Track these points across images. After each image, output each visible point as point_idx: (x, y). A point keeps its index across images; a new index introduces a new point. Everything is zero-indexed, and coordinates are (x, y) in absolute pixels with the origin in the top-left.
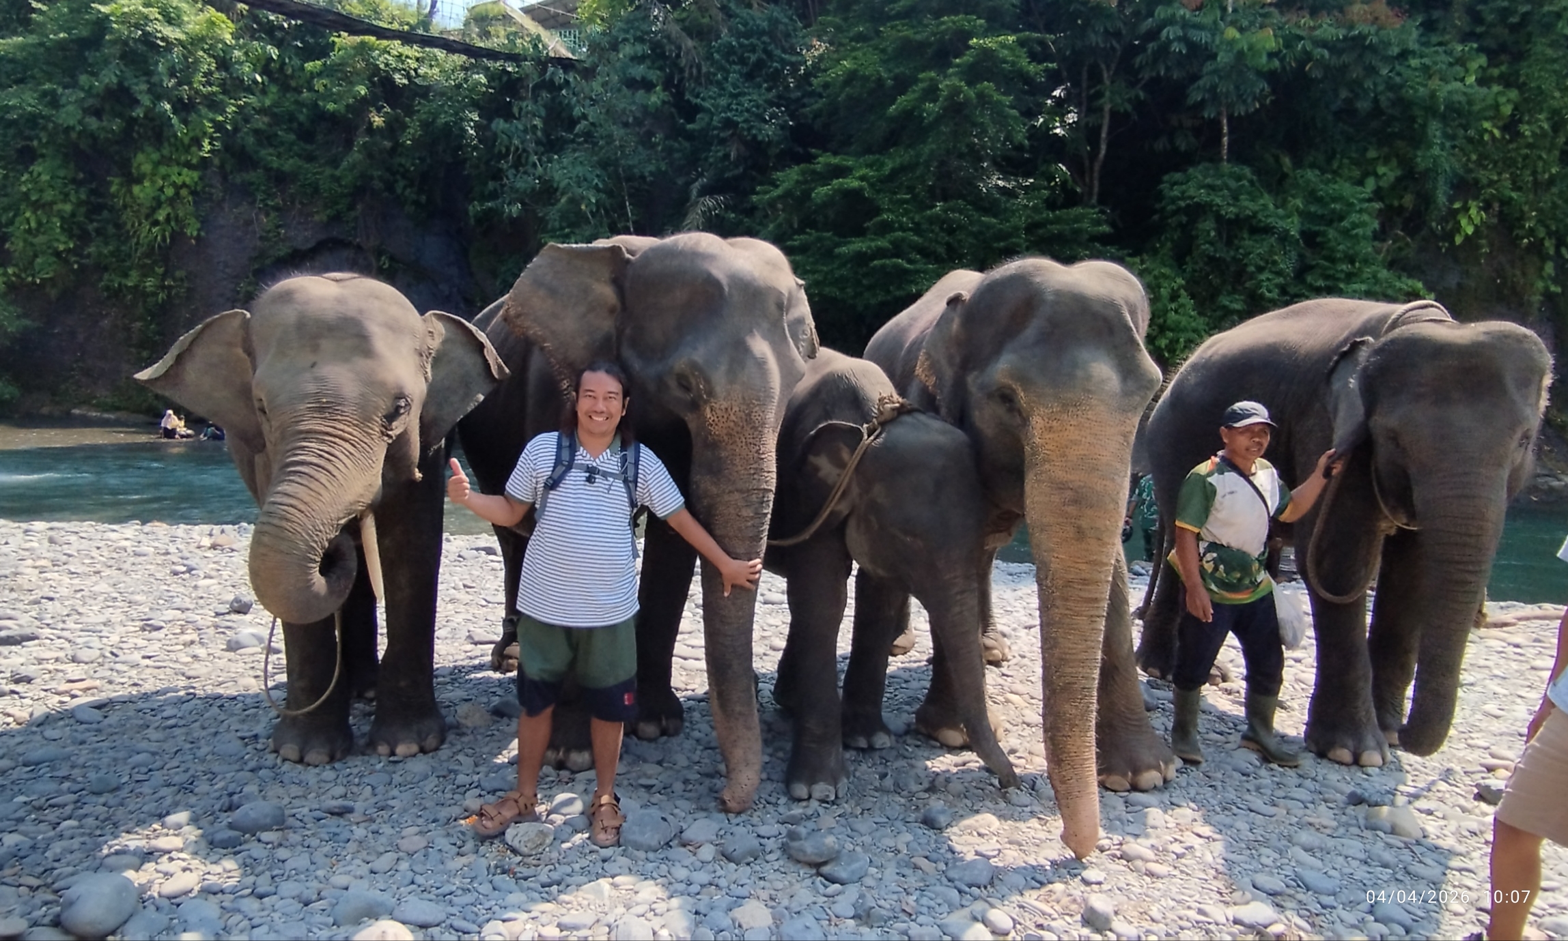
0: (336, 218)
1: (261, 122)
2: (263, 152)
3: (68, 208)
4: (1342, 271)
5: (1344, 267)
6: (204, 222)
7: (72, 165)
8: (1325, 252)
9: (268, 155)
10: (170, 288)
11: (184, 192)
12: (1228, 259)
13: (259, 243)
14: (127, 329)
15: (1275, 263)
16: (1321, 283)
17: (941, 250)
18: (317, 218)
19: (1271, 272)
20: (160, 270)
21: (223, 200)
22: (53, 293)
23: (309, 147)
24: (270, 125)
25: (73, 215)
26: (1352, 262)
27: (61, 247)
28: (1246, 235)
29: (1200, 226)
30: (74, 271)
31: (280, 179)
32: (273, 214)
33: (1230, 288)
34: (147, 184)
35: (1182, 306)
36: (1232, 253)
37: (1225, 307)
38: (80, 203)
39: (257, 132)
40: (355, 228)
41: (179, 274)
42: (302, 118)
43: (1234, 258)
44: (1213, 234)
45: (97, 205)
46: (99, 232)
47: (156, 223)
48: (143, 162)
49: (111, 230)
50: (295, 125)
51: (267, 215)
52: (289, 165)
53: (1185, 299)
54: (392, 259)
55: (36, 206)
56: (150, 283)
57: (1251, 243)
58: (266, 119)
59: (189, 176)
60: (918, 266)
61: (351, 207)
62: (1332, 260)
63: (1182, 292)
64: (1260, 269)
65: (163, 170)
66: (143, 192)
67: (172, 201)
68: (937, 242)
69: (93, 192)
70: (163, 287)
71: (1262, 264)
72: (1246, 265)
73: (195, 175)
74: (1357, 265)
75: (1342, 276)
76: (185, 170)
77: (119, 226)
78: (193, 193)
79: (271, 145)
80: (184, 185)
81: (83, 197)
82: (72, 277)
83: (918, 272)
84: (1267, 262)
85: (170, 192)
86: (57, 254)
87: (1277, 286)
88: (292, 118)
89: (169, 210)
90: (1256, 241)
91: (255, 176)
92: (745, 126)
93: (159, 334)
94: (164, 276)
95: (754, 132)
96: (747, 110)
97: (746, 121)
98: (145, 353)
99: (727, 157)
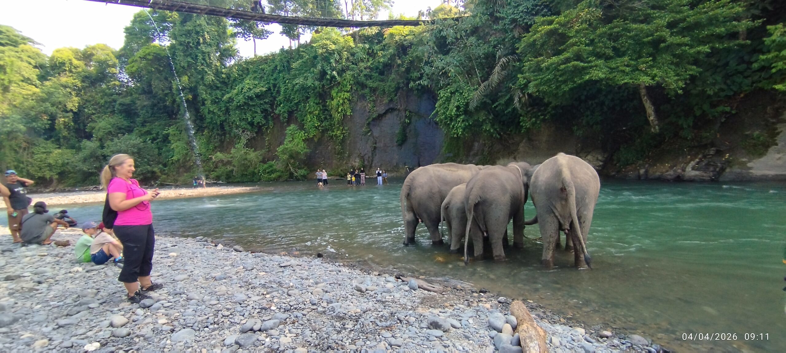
0: (391, 101)
1: (367, 72)
2: (368, 82)
3: (317, 112)
6: (353, 110)
7: (318, 98)
9: (370, 83)
10: (344, 133)
11: (346, 101)
13: (368, 114)
14: (335, 149)
18: (384, 102)
20: (341, 128)
21: (357, 101)
22: (316, 140)
23: (382, 77)
24: (370, 72)
25: (319, 114)
27: (316, 125)
30: (320, 132)
31: (374, 90)
32: (372, 103)
34: (335, 100)
38: (321, 110)
39: (365, 75)
40: (397, 103)
41: (346, 128)
42: (380, 67)
45: (325, 109)
46: (325, 118)
47: (339, 113)
48: (333, 93)
49: (328, 117)
50: (378, 70)
51: (370, 103)
52: (375, 85)
54: (410, 112)
55: (310, 113)
56: (339, 132)
58: (368, 70)
59: (347, 95)
61: (396, 95)
65: (339, 94)
66: (334, 103)
67: (342, 104)
69: (323, 106)
70: (342, 134)
73: (349, 94)
76: (345, 93)
77: (331, 116)
78: (349, 100)
79: (371, 79)
80: (346, 98)
81: (322, 108)
82: (320, 134)
85: (341, 101)
86: (316, 127)
88: (377, 68)
89: (342, 107)
91: (367, 91)
92: (520, 19)
93: (342, 149)
94: (342, 130)
95: (525, 21)
96: (522, 12)
97: (521, 17)
98: (339, 157)
99: (513, 36)
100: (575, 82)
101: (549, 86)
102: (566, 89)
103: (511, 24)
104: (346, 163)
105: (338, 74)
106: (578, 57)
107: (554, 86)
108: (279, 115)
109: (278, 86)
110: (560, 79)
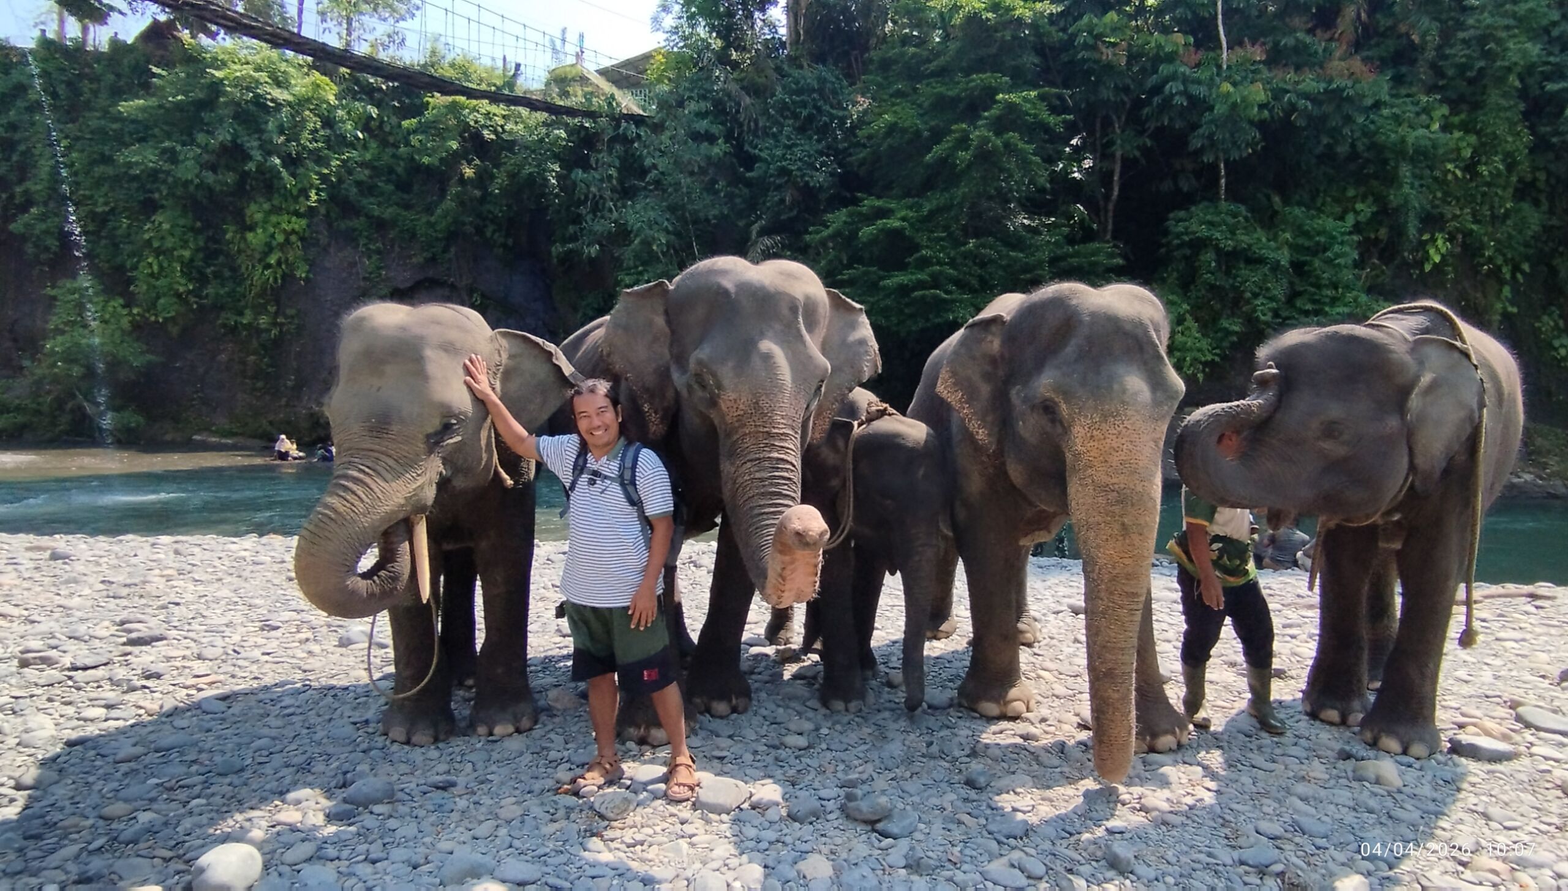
0: (433, 260)
1: (363, 174)
2: (365, 201)
3: (187, 254)
4: (1327, 296)
5: (1329, 293)
6: (312, 264)
7: (190, 215)
8: (1313, 280)
9: (370, 204)
10: (282, 325)
11: (293, 238)
12: (1227, 287)
13: (362, 284)
14: (244, 363)
15: (1268, 289)
16: (1309, 307)
17: (974, 282)
19: (1265, 297)
20: (272, 309)
21: (329, 245)
22: (174, 331)
23: (406, 196)
24: (371, 177)
25: (192, 260)
26: (1336, 288)
27: (181, 289)
28: (1242, 265)
29: (1202, 258)
30: (192, 310)
31: (380, 225)
32: (375, 257)
33: (1229, 312)
34: (260, 231)
35: (1188, 328)
36: (1231, 281)
37: (1226, 329)
38: (198, 250)
39: (359, 184)
40: (449, 269)
41: (291, 312)
42: (399, 170)
43: (1233, 286)
44: (1213, 264)
45: (214, 249)
46: (217, 275)
47: (268, 266)
48: (255, 211)
49: (227, 273)
50: (394, 177)
51: (369, 258)
52: (389, 212)
53: (1190, 322)
54: (483, 296)
55: (158, 252)
56: (263, 320)
57: (1247, 272)
58: (367, 172)
59: (299, 224)
61: (446, 250)
62: (1319, 287)
63: (1188, 316)
64: (1256, 296)
65: (274, 219)
66: (256, 238)
67: (282, 247)
68: (970, 274)
69: (209, 239)
70: (275, 324)
71: (1257, 290)
72: (1243, 292)
73: (304, 222)
74: (1340, 290)
75: (1327, 300)
76: (294, 219)
77: (234, 269)
78: (302, 239)
79: (372, 195)
80: (293, 232)
81: (201, 243)
82: (192, 316)
83: (953, 301)
84: (1261, 288)
85: (280, 238)
86: (179, 295)
87: (1270, 309)
88: (391, 171)
89: (280, 254)
90: (1251, 270)
91: (358, 223)
92: (799, 173)
93: (272, 366)
94: (277, 314)
95: (807, 179)
96: (800, 159)
97: (799, 169)
98: (260, 384)
99: (782, 201)
103: (778, 176)
104: (287, 405)
105: (284, 165)
108: (23, 238)
109: (22, 147)
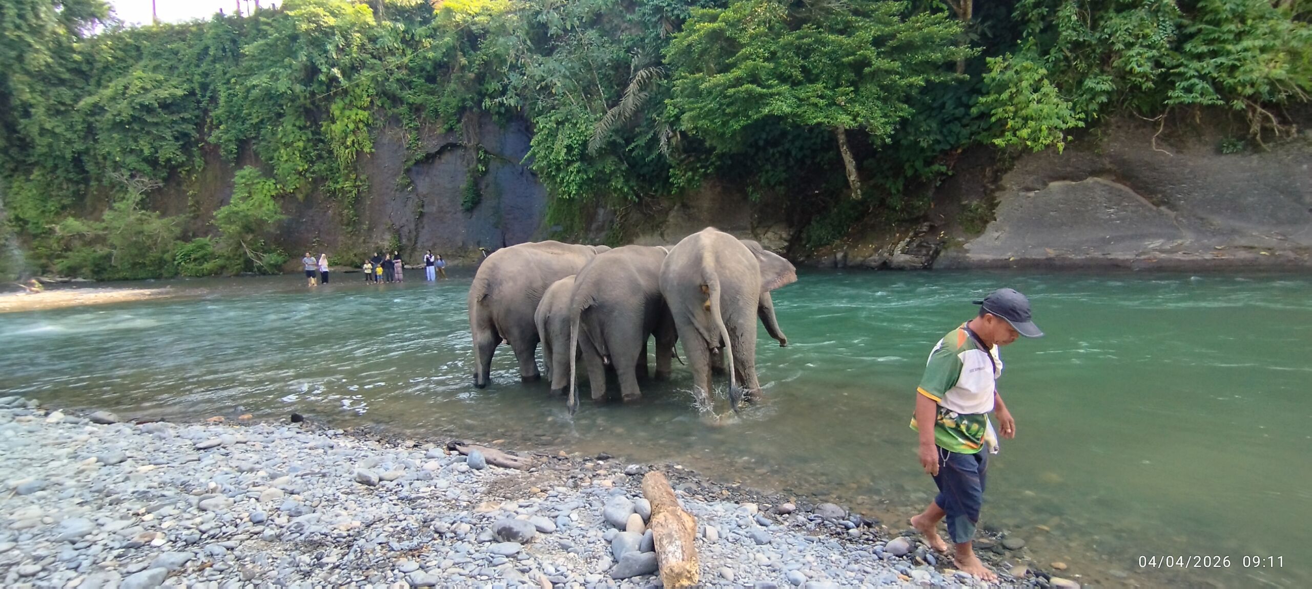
0: (451, 130)
1: (402, 74)
2: (404, 93)
3: (301, 144)
4: (1230, 31)
5: (1232, 27)
6: (375, 144)
7: (303, 118)
8: (1207, 18)
9: (408, 95)
10: (359, 186)
11: (361, 125)
12: (1094, 42)
13: (406, 152)
14: (341, 215)
15: (1145, 37)
16: (1204, 49)
18: (438, 132)
19: (1141, 46)
20: (353, 176)
21: (384, 127)
22: (300, 197)
23: (432, 86)
24: (409, 75)
25: (305, 148)
26: (1243, 21)
27: (301, 169)
28: (1112, 14)
29: (1060, 14)
30: (309, 183)
31: (416, 109)
32: (414, 132)
33: (1097, 70)
34: (338, 123)
35: (1046, 95)
36: (1097, 35)
37: (1092, 89)
38: (309, 140)
39: (398, 80)
40: (461, 135)
41: (363, 177)
42: (428, 68)
43: (1100, 39)
44: (1074, 18)
45: (318, 139)
46: (320, 157)
47: (347, 148)
48: (335, 109)
49: (325, 155)
50: (424, 73)
51: (410, 133)
52: (419, 100)
53: (1048, 88)
54: (486, 152)
55: (287, 145)
56: (348, 185)
57: (1118, 21)
58: (404, 72)
59: (363, 115)
60: (774, 90)
61: (459, 121)
62: (1217, 23)
63: (1046, 82)
64: (1129, 46)
65: (347, 113)
66: (337, 128)
67: (354, 132)
69: (313, 133)
70: (355, 187)
71: (1132, 40)
72: (1113, 43)
73: (366, 113)
74: (1249, 22)
75: (1231, 37)
76: (360, 112)
77: (331, 152)
78: (367, 125)
79: (410, 88)
80: (360, 121)
81: (310, 136)
82: (309, 186)
83: (772, 95)
84: (1137, 37)
85: (351, 126)
86: (300, 173)
87: (1149, 59)
88: (422, 69)
89: (353, 138)
90: (1125, 18)
91: (403, 109)
92: (669, 9)
93: (356, 216)
94: (355, 180)
95: (676, 12)
97: (669, 5)
98: (350, 229)
99: (658, 36)
100: (749, 117)
101: (712, 121)
102: (736, 127)
103: (654, 14)
104: (364, 242)
105: (344, 73)
106: (754, 78)
107: (718, 122)
108: (217, 146)
109: (212, 87)
110: (728, 111)
